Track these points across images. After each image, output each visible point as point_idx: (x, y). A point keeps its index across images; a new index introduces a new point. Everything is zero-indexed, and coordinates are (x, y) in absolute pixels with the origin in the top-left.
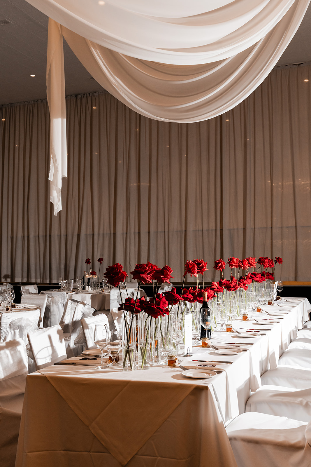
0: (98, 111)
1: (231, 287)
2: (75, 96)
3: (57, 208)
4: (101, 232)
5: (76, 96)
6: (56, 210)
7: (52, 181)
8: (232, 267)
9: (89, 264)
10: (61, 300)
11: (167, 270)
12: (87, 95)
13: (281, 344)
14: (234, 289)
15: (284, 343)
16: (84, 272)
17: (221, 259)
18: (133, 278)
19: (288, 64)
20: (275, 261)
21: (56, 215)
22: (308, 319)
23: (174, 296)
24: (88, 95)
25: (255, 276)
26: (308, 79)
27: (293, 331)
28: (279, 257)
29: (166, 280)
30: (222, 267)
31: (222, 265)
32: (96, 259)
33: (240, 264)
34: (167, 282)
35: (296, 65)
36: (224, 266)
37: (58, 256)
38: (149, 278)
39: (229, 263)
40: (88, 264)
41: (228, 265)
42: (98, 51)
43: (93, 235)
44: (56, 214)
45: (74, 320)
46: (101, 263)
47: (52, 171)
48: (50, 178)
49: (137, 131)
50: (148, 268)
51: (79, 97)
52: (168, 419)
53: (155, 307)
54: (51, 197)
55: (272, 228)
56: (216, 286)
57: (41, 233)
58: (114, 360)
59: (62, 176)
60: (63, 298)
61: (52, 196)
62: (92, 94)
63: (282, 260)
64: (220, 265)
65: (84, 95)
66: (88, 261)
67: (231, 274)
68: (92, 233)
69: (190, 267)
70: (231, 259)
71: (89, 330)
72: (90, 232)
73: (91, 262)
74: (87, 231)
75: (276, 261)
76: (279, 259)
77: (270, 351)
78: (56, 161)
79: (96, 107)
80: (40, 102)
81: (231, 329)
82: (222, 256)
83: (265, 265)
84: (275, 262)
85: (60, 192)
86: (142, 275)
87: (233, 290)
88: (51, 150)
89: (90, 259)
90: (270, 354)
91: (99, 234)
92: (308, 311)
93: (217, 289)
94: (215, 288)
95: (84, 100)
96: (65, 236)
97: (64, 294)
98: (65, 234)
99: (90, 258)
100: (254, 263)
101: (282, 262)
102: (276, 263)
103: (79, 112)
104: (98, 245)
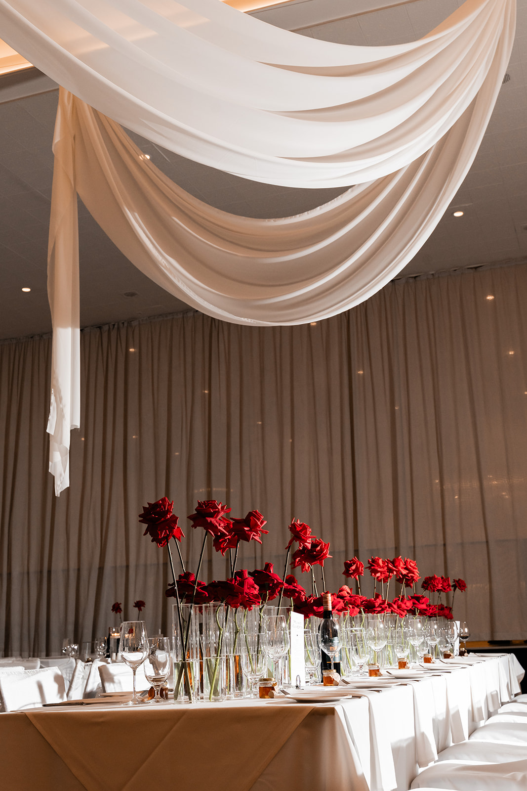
0: (138, 354)
1: (374, 607)
2: (98, 327)
3: (61, 483)
4: (142, 561)
5: (100, 328)
6: (59, 486)
7: (53, 434)
8: (375, 575)
9: (118, 613)
10: (66, 673)
11: (255, 516)
12: (118, 325)
13: (471, 709)
14: (380, 609)
15: (476, 707)
16: (109, 628)
17: (355, 558)
18: (192, 526)
19: (457, 267)
20: (453, 586)
21: (59, 496)
22: (519, 690)
23: (270, 576)
24: (121, 325)
25: (419, 602)
26: (493, 294)
27: (492, 696)
28: (459, 579)
29: (254, 535)
30: (357, 571)
31: (357, 568)
32: (131, 603)
33: (390, 566)
34: (255, 540)
35: (471, 268)
36: (362, 570)
37: (62, 607)
38: (222, 525)
39: (369, 568)
40: (116, 612)
41: (368, 571)
42: (136, 214)
43: (127, 567)
44: (59, 493)
45: (89, 689)
46: (140, 610)
47: (53, 417)
48: (50, 430)
49: (204, 393)
50: (220, 507)
51: (106, 328)
52: (259, 779)
53: (235, 583)
54: (50, 462)
55: (445, 545)
56: (348, 593)
57: (33, 568)
58: (157, 693)
59: (72, 426)
60: (68, 670)
61: (52, 462)
62: (128, 323)
63: (465, 584)
64: (354, 567)
65: (114, 325)
66: (116, 608)
67: (375, 588)
68: (124, 564)
69: (298, 529)
70: (374, 561)
71: (115, 685)
72: (121, 561)
73: (123, 609)
74: (115, 562)
75: (455, 587)
76: (460, 582)
77: (450, 707)
78: (61, 399)
79: (134, 349)
80: (37, 338)
81: (378, 670)
82: (356, 552)
83: (435, 585)
84: (453, 588)
85: (67, 454)
86: (209, 519)
87: (379, 612)
88: (53, 382)
89: (120, 604)
90: (452, 712)
91: (137, 566)
92: (517, 677)
93: (349, 598)
94: (346, 597)
95: (114, 334)
96: (76, 571)
97: (72, 662)
98: (76, 568)
99: (121, 601)
100: (415, 569)
101: (466, 587)
102: (454, 590)
103: (105, 354)
104: (135, 585)
